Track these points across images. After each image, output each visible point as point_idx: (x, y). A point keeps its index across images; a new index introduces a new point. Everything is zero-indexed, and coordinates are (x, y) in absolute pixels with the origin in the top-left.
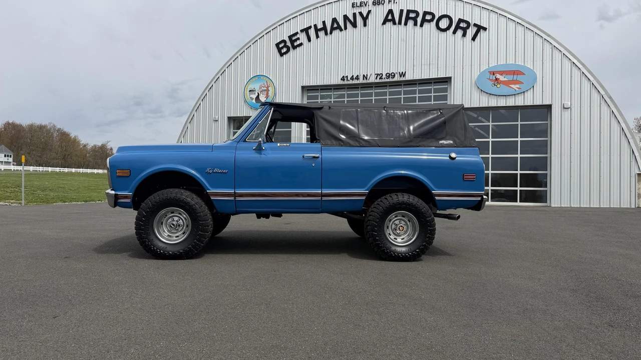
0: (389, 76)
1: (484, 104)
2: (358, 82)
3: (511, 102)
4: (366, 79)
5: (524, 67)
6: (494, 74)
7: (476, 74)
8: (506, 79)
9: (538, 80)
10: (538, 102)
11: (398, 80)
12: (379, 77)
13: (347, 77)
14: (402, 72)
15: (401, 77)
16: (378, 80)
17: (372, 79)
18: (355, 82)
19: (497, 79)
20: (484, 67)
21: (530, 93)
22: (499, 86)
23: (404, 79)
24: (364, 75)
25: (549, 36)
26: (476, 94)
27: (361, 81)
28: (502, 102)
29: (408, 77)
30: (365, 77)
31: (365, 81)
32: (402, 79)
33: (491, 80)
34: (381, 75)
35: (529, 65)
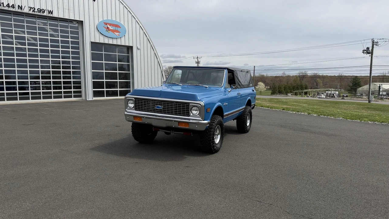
0: (40, 11)
1: (102, 41)
2: (14, 10)
3: (115, 42)
4: (21, 9)
5: (120, 23)
6: (106, 25)
7: (97, 23)
8: (112, 29)
9: (127, 33)
10: (127, 44)
11: (47, 15)
12: (32, 10)
13: (3, 3)
14: (50, 11)
15: (49, 13)
16: (31, 12)
17: (26, 10)
18: (11, 9)
19: (108, 28)
20: (101, 20)
21: (123, 39)
22: (109, 32)
23: (51, 15)
24: (19, 6)
25: (130, 9)
26: (97, 34)
27: (16, 9)
28: (110, 42)
29: (55, 15)
30: (20, 7)
31: (20, 10)
32: (50, 15)
33: (105, 28)
34: (34, 9)
35: (122, 23)
